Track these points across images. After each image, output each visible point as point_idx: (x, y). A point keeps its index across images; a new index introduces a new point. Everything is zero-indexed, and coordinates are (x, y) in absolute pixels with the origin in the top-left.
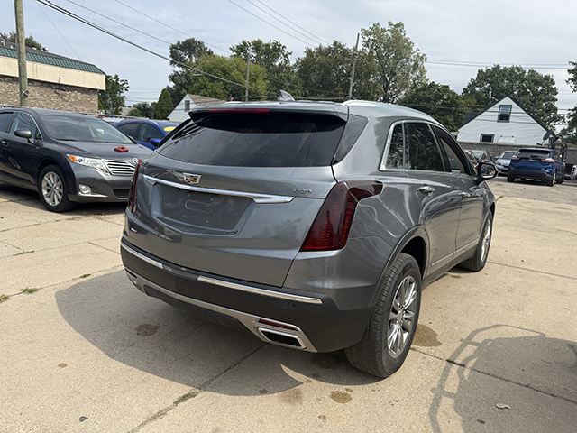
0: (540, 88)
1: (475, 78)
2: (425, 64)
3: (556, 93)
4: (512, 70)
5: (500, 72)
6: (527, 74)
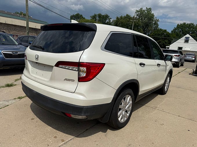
1: (176, 27)
2: (158, 23)
5: (186, 25)
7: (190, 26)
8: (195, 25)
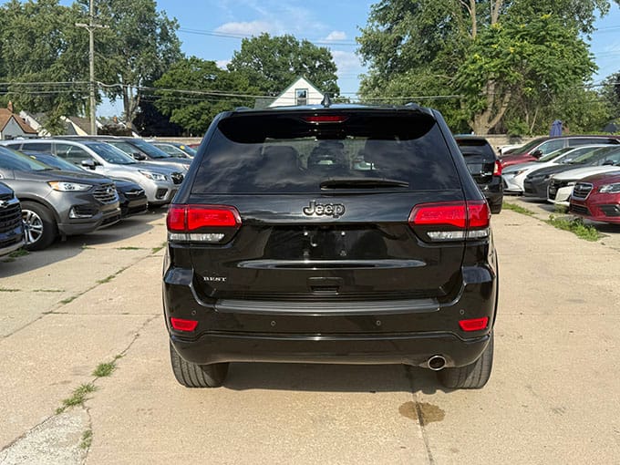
0: (318, 64)
1: (239, 50)
2: (176, 33)
3: (335, 70)
4: (284, 41)
5: (271, 42)
6: (300, 45)
7: (286, 46)
8: (301, 41)
